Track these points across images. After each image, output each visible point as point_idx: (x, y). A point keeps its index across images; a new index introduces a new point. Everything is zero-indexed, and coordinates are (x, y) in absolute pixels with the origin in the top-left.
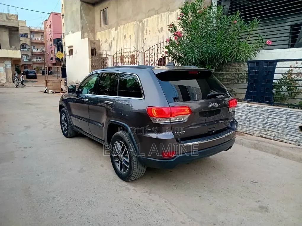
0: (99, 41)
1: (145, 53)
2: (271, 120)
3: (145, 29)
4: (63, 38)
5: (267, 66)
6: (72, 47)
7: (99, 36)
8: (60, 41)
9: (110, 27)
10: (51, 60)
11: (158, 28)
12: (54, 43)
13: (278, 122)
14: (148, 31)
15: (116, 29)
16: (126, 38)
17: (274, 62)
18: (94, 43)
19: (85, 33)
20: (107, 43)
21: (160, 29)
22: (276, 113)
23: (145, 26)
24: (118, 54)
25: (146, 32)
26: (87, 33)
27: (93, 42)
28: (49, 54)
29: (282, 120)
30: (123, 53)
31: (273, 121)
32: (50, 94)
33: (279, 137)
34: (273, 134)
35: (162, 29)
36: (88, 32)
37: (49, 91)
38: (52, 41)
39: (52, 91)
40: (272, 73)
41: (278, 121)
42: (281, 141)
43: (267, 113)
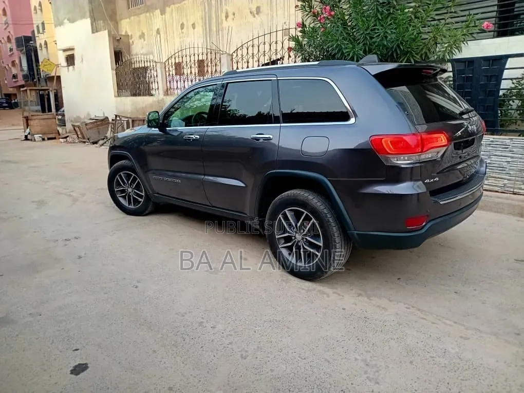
0: (127, 36)
1: (232, 55)
2: (497, 159)
3: (224, 11)
4: (36, 35)
5: (489, 66)
6: (73, 49)
7: (126, 26)
8: (31, 42)
9: (150, 9)
10: (14, 80)
11: (250, 9)
12: (18, 46)
13: (509, 162)
14: (229, 14)
15: (163, 12)
16: (185, 27)
17: (502, 59)
18: (118, 40)
19: (97, 21)
20: (144, 40)
21: (254, 10)
22: (506, 147)
23: (224, 4)
24: (175, 58)
25: (227, 17)
26: (102, 22)
27: (117, 38)
28: (7, 67)
29: (516, 158)
30: (186, 56)
31: (500, 162)
32: (38, 141)
33: (511, 188)
34: (501, 183)
35: (258, 9)
36: (104, 20)
37: (35, 136)
38: (13, 41)
39: (41, 135)
40: (499, 78)
41: (509, 159)
42: (515, 194)
43: (491, 148)
